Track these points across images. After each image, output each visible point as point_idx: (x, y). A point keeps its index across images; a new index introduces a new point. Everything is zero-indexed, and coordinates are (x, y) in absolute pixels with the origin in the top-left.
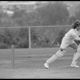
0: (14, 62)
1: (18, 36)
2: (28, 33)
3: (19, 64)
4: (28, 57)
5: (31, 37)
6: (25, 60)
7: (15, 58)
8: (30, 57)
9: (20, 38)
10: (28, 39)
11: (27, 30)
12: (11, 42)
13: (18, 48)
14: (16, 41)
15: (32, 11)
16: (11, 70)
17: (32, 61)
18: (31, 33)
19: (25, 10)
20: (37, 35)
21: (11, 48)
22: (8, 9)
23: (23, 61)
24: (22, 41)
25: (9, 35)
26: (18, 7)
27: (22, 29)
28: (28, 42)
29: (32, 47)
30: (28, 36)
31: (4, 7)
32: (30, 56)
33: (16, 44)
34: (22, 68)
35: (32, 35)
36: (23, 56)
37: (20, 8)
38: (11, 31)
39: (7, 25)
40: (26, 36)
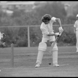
0: (13, 60)
1: (17, 35)
2: (27, 33)
3: (18, 62)
4: (27, 56)
5: (30, 36)
6: (24, 59)
7: (15, 56)
8: (29, 56)
10: (27, 38)
11: (26, 29)
12: (11, 41)
13: (17, 46)
14: (15, 40)
15: (31, 11)
16: (11, 68)
17: (31, 60)
18: (30, 33)
19: (24, 10)
20: (35, 34)
21: (10, 47)
22: (8, 9)
23: (22, 59)
25: (9, 34)
27: (21, 29)
28: (27, 41)
29: (31, 46)
30: (27, 36)
31: (3, 7)
32: (29, 54)
33: (15, 43)
35: (31, 34)
36: (22, 54)
37: (20, 8)
38: (11, 31)
39: (6, 24)
40: (25, 35)
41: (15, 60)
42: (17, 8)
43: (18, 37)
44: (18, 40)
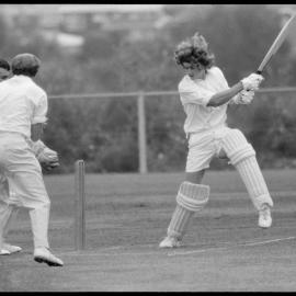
0: (83, 224)
1: (98, 129)
2: (136, 119)
3: (103, 230)
4: (136, 206)
5: (147, 131)
6: (124, 217)
7: (90, 208)
8: (142, 206)
9: (107, 136)
10: (136, 138)
11: (131, 106)
12: (74, 150)
13: (98, 171)
14: (92, 147)
15: (151, 36)
16: (75, 254)
17: (149, 220)
18: (148, 119)
19: (126, 32)
20: (168, 125)
21: (72, 171)
22: (63, 29)
23: (116, 218)
24: (116, 147)
25: (66, 125)
26: (97, 19)
27: (114, 103)
28: (136, 151)
29: (150, 168)
30: (135, 130)
31: (45, 21)
32: (141, 200)
33: (93, 159)
34: (116, 244)
35: (152, 125)
36: (117, 200)
37: (108, 25)
38: (74, 111)
39: (57, 88)
40: (128, 127)
41: (91, 221)
42: (98, 26)
43: (101, 135)
44: (102, 148)
